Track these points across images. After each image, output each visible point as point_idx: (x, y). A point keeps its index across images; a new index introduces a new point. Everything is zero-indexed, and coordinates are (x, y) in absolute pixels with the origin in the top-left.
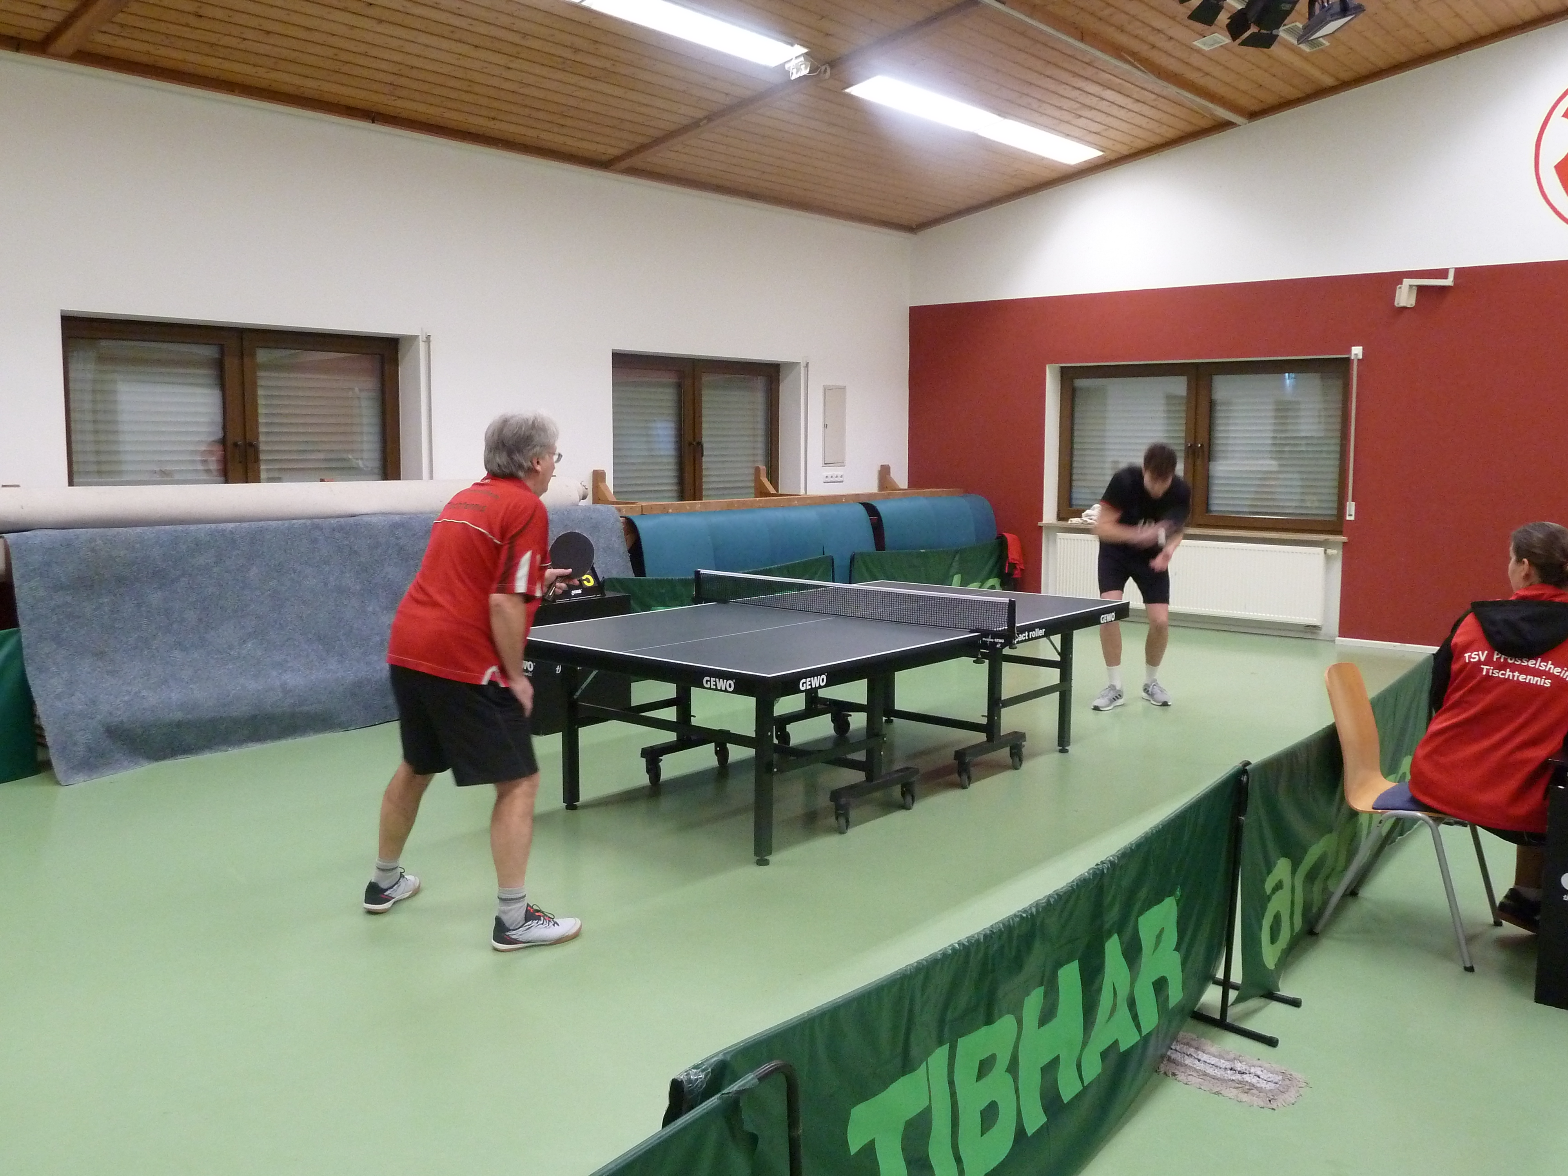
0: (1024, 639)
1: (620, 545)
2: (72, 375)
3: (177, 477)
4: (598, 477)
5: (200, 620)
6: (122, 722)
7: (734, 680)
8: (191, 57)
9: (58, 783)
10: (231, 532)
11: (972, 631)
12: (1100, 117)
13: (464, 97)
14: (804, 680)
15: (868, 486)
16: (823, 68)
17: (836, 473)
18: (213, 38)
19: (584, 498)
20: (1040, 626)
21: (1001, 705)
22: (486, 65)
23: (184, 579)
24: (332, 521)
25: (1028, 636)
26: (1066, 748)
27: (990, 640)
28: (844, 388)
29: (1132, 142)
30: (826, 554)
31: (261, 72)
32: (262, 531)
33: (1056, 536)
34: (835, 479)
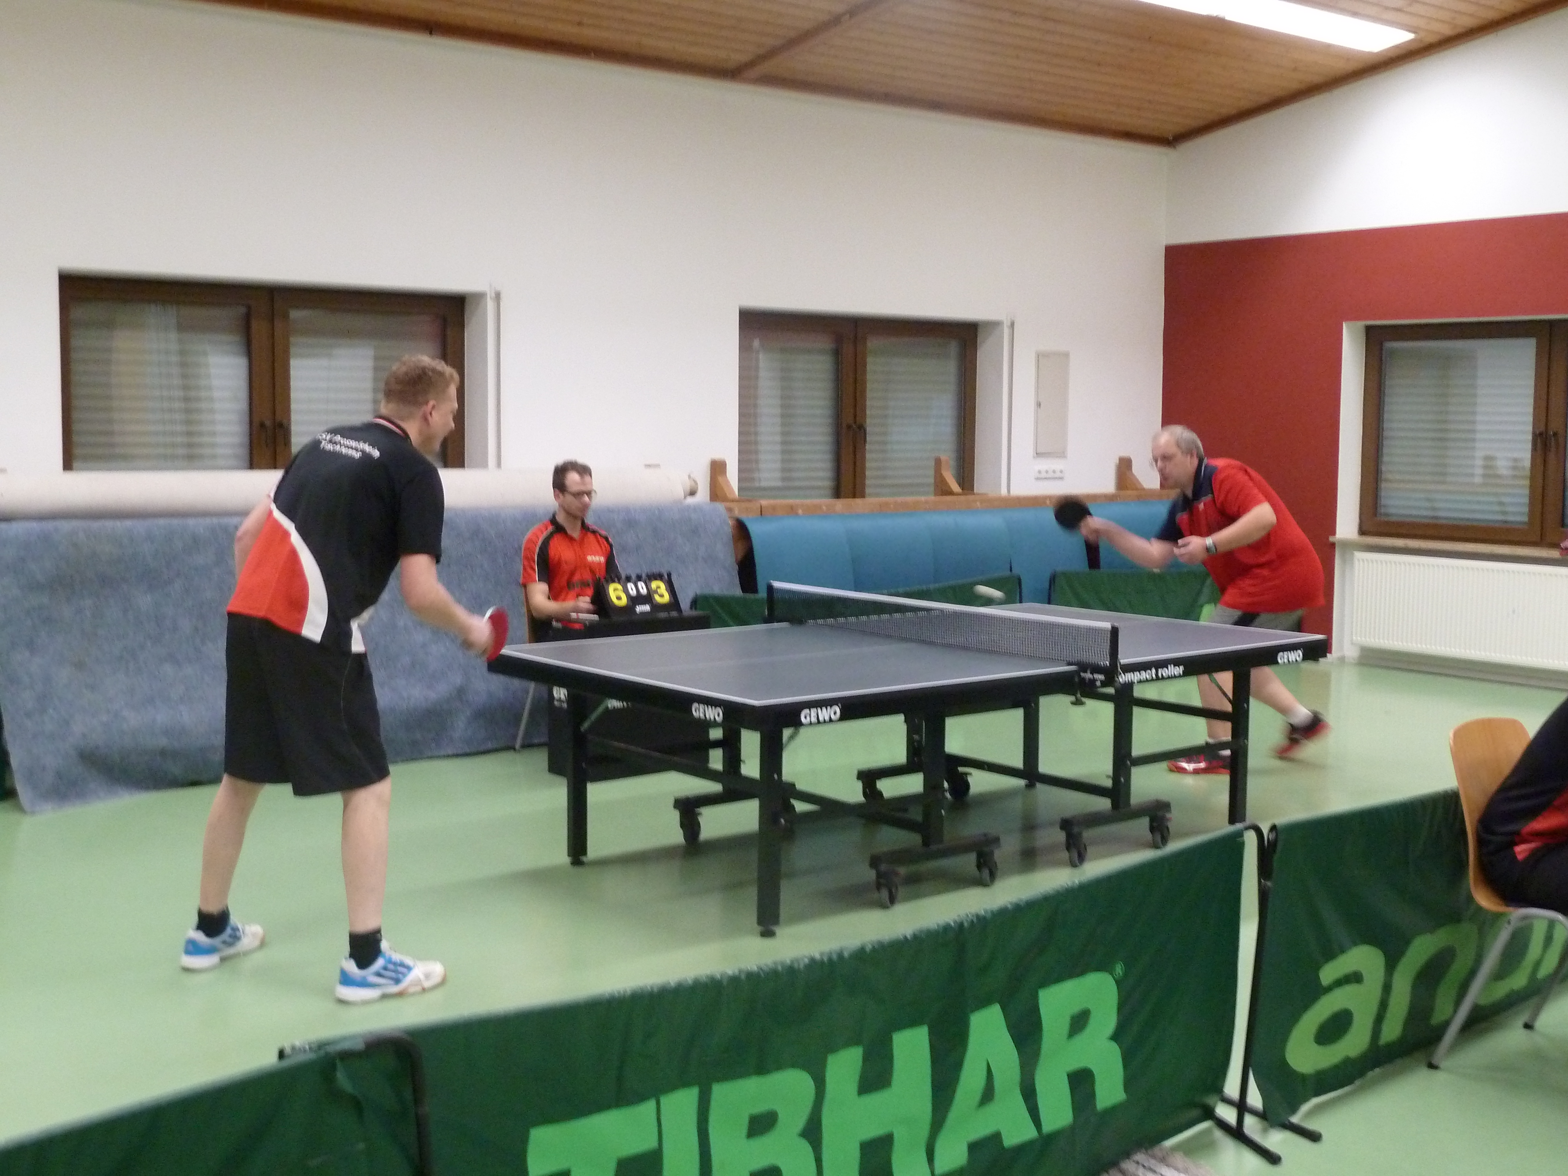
0: (1148, 677)
1: (726, 554)
4: (717, 468)
5: (196, 629)
6: (97, 747)
9: (21, 812)
11: (1069, 664)
14: (807, 712)
15: (1102, 484)
17: (1053, 467)
19: (692, 493)
20: (1176, 662)
21: (1132, 763)
23: (178, 581)
25: (1156, 673)
28: (1066, 355)
29: (1453, 19)
30: (1013, 572)
33: (1353, 554)
34: (1051, 475)
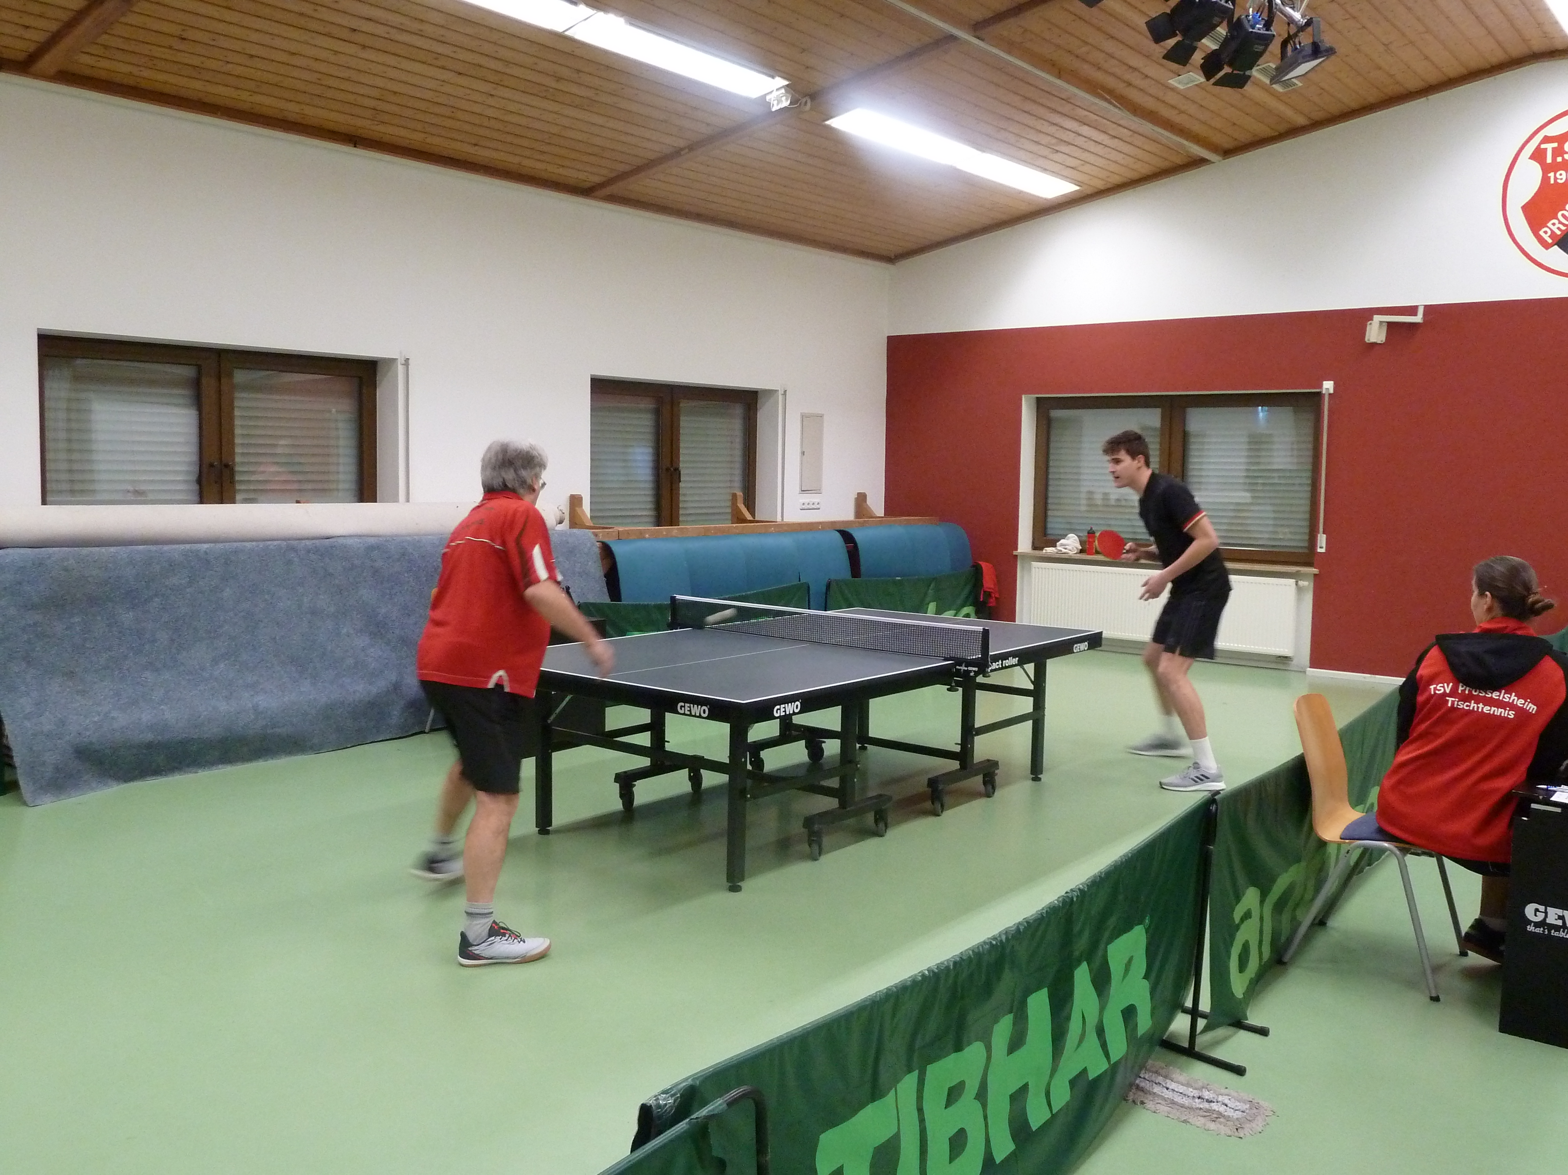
0: (997, 667)
1: (596, 569)
2: (47, 393)
3: (151, 497)
4: (575, 501)
5: (173, 640)
6: (91, 743)
7: (708, 706)
8: (173, 79)
9: (25, 804)
10: (206, 553)
11: (946, 659)
12: (1077, 153)
13: (449, 123)
14: (778, 707)
15: (845, 513)
16: (804, 100)
17: (814, 500)
18: (196, 61)
19: (561, 522)
20: (1013, 654)
21: (974, 733)
22: (468, 91)
23: (156, 599)
24: (308, 543)
25: (1002, 664)
26: (1039, 776)
27: (963, 668)
28: (822, 416)
29: (1108, 177)
30: (802, 582)
31: (245, 96)
32: (236, 552)
33: (1030, 565)
34: (812, 507)
